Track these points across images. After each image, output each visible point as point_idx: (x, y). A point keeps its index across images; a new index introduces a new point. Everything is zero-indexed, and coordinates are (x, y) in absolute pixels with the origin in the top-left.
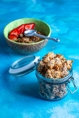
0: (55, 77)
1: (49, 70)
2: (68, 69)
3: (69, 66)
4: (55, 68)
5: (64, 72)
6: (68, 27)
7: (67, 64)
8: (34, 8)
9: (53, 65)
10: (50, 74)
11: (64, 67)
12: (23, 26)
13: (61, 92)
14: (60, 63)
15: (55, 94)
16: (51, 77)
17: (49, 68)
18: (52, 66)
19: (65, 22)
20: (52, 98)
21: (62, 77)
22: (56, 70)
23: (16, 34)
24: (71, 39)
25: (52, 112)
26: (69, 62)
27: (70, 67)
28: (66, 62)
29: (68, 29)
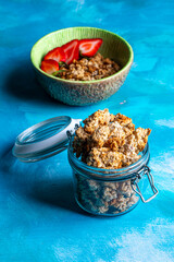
0: (109, 165)
1: (95, 149)
2: (140, 149)
3: (140, 141)
4: (109, 145)
5: (128, 154)
6: (155, 56)
7: (136, 137)
8: (80, 15)
9: (106, 138)
10: (97, 159)
11: (129, 143)
12: (76, 43)
13: (122, 199)
14: (121, 135)
15: (110, 203)
16: (101, 165)
17: (96, 144)
18: (102, 139)
19: (148, 45)
20: (103, 210)
21: (124, 165)
22: (112, 150)
23: (57, 59)
24: (161, 83)
25: (120, 244)
26: (141, 132)
27: (143, 145)
28: (135, 133)
29: (155, 60)
